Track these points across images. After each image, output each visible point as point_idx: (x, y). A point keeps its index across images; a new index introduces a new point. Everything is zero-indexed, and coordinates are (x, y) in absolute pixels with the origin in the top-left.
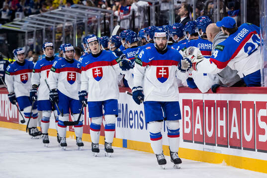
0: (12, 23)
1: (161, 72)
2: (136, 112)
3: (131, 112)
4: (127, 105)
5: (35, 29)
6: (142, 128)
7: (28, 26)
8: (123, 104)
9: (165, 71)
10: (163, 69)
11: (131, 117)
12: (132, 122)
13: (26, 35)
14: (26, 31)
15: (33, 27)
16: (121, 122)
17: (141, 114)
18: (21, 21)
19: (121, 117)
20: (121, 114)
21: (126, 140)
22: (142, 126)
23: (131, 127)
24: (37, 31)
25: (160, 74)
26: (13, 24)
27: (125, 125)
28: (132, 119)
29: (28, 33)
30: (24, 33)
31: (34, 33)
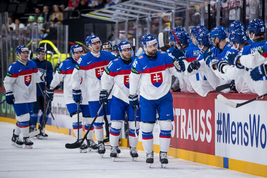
0: (98, 11)
1: (156, 78)
2: (240, 124)
3: (233, 123)
4: (228, 115)
5: (127, 19)
6: (246, 144)
7: (119, 15)
8: (224, 114)
9: (159, 76)
10: (156, 75)
11: (234, 130)
12: (235, 136)
13: (116, 26)
14: (117, 21)
15: (125, 16)
16: (222, 136)
17: (246, 127)
18: (110, 9)
19: (222, 130)
20: (222, 125)
21: (228, 159)
22: (246, 141)
23: (234, 142)
24: (129, 21)
25: (154, 80)
26: (100, 12)
27: (226, 140)
28: (234, 133)
29: (119, 23)
30: (115, 23)
31: (126, 24)
